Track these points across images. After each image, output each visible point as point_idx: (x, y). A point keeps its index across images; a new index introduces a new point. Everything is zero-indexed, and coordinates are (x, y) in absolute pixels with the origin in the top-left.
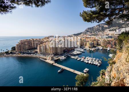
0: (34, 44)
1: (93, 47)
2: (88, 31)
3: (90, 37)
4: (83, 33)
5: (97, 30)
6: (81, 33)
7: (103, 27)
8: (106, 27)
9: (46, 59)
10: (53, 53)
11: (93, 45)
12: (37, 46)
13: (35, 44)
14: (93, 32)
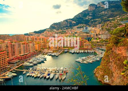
7: (70, 23)
8: (74, 23)
14: (60, 29)
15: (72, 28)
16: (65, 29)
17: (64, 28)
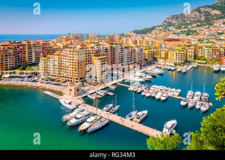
0: (30, 53)
1: (184, 64)
2: (170, 24)
3: (176, 37)
4: (157, 28)
5: (195, 22)
6: (153, 28)
7: (207, 14)
8: (216, 15)
9: (61, 93)
10: (81, 79)
11: (184, 59)
12: (38, 59)
13: (33, 53)
14: (183, 27)
15: (210, 24)
16: (194, 27)
17: (191, 24)
